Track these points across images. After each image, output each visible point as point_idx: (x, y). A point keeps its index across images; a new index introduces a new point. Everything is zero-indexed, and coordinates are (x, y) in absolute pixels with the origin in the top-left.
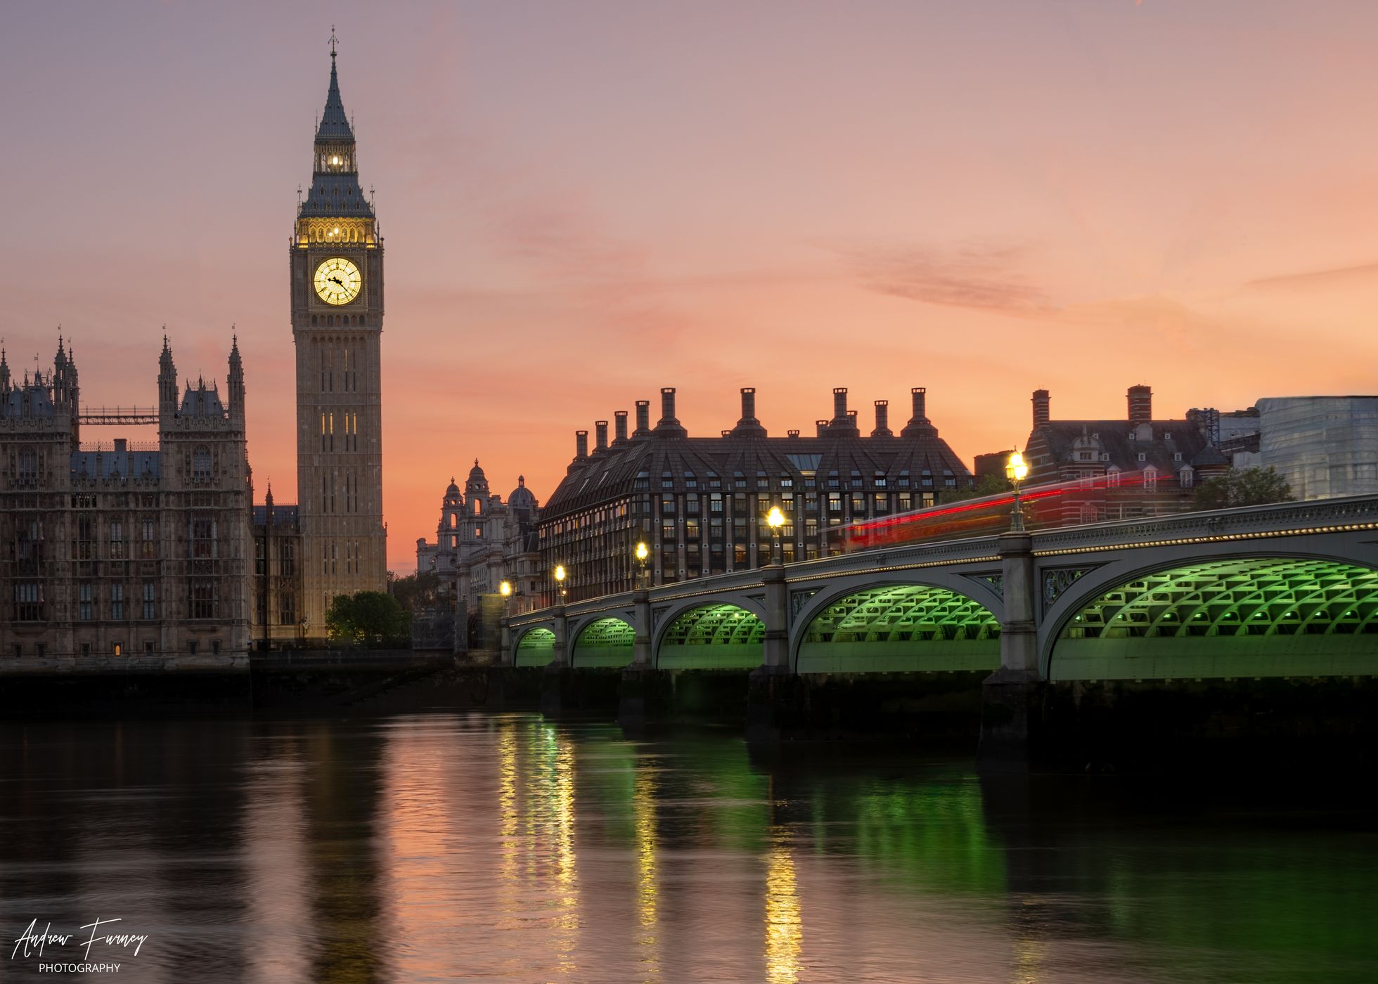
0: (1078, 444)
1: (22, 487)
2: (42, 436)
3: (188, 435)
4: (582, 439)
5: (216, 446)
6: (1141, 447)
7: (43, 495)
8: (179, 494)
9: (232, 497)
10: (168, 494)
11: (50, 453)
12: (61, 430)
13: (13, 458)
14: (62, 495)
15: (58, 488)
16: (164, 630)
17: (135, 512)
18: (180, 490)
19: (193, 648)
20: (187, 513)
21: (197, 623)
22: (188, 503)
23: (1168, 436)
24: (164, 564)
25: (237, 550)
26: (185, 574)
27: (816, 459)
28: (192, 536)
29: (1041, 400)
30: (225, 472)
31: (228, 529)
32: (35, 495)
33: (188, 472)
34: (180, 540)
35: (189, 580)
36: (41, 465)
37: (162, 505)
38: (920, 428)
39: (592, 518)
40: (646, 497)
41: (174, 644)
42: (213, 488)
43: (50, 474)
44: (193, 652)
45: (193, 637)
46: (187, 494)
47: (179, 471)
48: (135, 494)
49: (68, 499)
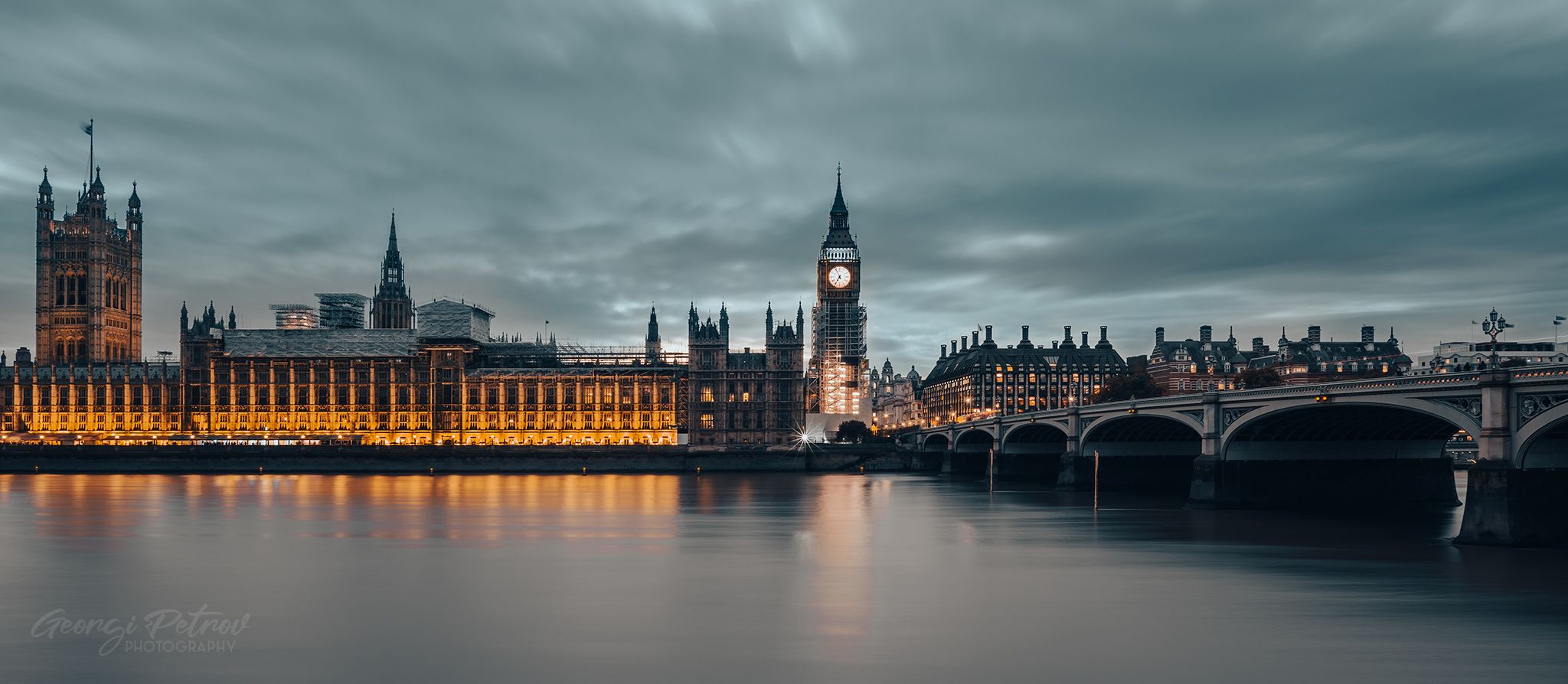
0: (1178, 352)
1: (705, 369)
2: (714, 346)
3: (778, 346)
4: (944, 349)
5: (791, 352)
6: (1207, 353)
7: (714, 373)
8: (774, 372)
9: (798, 374)
10: (770, 372)
11: (717, 354)
12: (722, 344)
13: (701, 356)
14: (722, 372)
15: (720, 369)
16: (766, 434)
17: (754, 380)
18: (774, 370)
19: (779, 441)
20: (778, 381)
21: (782, 431)
22: (778, 377)
23: (1219, 349)
24: (767, 404)
25: (800, 398)
26: (776, 408)
27: (1057, 359)
28: (780, 392)
29: (1160, 331)
30: (795, 363)
31: (796, 388)
32: (710, 372)
33: (778, 363)
34: (774, 393)
35: (778, 411)
36: (714, 359)
37: (766, 377)
38: (1104, 345)
39: (951, 384)
40: (979, 375)
41: (771, 439)
42: (789, 370)
43: (717, 363)
44: (779, 444)
45: (780, 437)
46: (778, 372)
47: (774, 362)
48: (755, 373)
49: (725, 374)
